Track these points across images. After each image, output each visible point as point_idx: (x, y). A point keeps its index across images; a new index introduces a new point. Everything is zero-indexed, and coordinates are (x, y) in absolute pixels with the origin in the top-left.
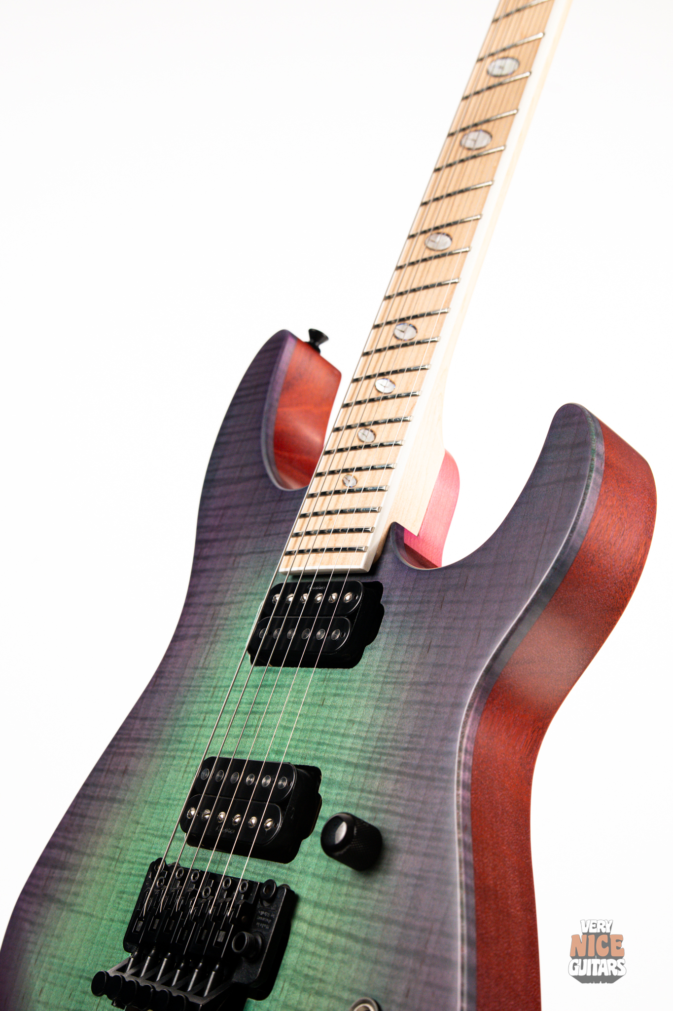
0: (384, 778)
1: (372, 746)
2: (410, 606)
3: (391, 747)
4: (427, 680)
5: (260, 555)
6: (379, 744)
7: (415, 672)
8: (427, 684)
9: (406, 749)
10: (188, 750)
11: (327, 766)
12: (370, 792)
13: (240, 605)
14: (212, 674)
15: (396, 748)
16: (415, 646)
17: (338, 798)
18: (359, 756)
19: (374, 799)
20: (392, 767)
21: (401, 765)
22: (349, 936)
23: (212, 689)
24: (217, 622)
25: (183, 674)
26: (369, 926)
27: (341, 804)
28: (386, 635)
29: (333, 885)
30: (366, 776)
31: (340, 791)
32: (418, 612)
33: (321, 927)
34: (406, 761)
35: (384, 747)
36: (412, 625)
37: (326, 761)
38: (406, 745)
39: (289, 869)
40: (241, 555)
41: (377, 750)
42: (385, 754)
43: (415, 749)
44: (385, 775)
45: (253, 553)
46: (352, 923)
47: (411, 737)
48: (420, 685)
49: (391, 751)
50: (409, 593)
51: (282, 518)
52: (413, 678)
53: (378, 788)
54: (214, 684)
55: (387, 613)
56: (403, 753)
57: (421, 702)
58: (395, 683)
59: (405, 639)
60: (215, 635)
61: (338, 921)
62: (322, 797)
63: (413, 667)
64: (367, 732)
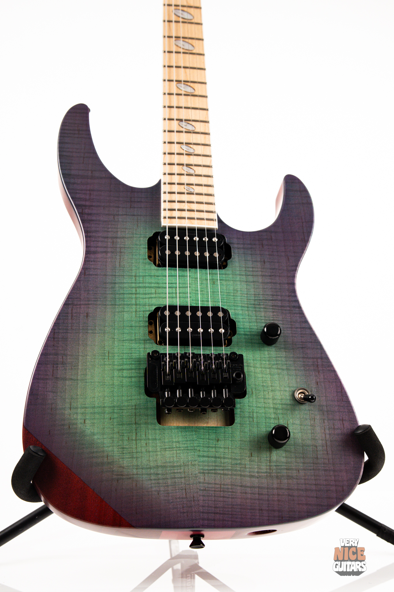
0: (266, 311)
1: (253, 300)
2: (245, 245)
3: (263, 300)
4: (270, 274)
5: (133, 217)
6: (256, 298)
7: (262, 272)
8: (270, 276)
9: (272, 300)
10: (132, 305)
11: (230, 308)
12: (261, 317)
13: (132, 239)
14: (129, 270)
15: (266, 300)
16: (257, 261)
17: (244, 320)
18: (247, 304)
19: (265, 319)
20: (268, 307)
21: (272, 306)
22: (278, 368)
23: (133, 277)
24: (118, 246)
25: (106, 270)
26: (286, 364)
27: (247, 322)
28: (238, 257)
29: (259, 352)
30: (256, 311)
31: (243, 317)
32: (251, 248)
33: (261, 367)
34: (274, 304)
35: (259, 300)
36: (251, 253)
37: (230, 306)
38: (271, 299)
39: (230, 348)
40: (118, 215)
41: (256, 301)
42: (261, 302)
43: (277, 300)
44: (265, 310)
45: (126, 215)
46: (277, 364)
47: (272, 296)
48: (267, 276)
49: (264, 301)
50: (242, 240)
51: (139, 200)
52: (261, 274)
53: (264, 315)
54: (134, 274)
55: (233, 248)
56: (271, 302)
57: (271, 283)
58: (252, 275)
59: (249, 258)
60: (121, 252)
61: (269, 364)
62: (235, 320)
63: (260, 269)
64: (247, 294)
